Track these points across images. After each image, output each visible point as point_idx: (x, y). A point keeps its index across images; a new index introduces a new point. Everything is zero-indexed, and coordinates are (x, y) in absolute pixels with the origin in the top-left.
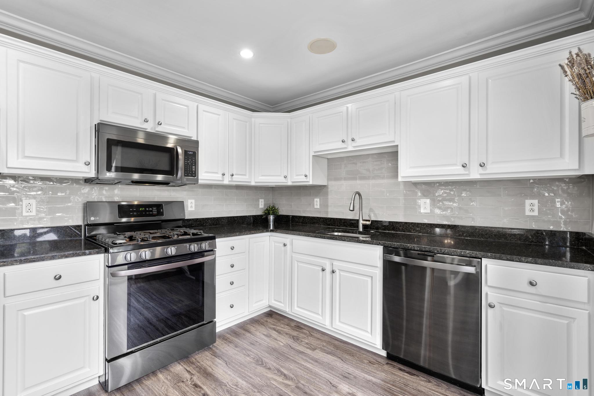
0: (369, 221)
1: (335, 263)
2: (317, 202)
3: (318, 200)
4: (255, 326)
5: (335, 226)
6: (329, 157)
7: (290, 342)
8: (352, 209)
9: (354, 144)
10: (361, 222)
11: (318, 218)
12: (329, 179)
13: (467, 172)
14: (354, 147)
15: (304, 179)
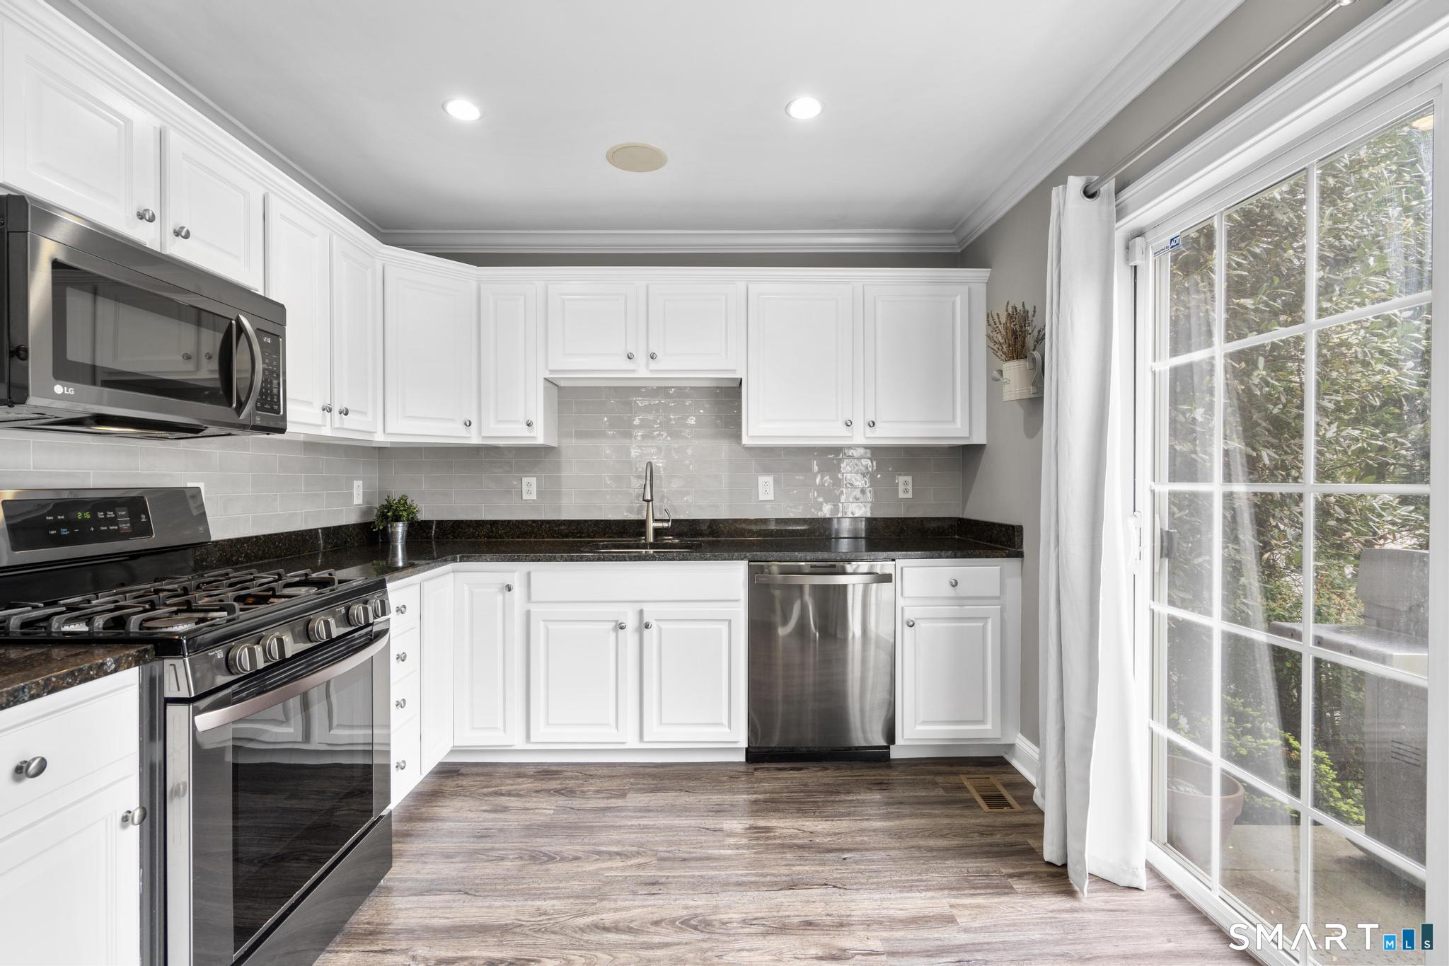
0: (668, 521)
1: (646, 608)
2: (530, 487)
3: (533, 480)
4: (441, 804)
5: (581, 537)
6: (562, 384)
7: (562, 801)
8: (649, 498)
9: (653, 365)
10: (651, 525)
11: (534, 521)
12: (561, 435)
13: (850, 435)
14: (652, 371)
15: (525, 431)
